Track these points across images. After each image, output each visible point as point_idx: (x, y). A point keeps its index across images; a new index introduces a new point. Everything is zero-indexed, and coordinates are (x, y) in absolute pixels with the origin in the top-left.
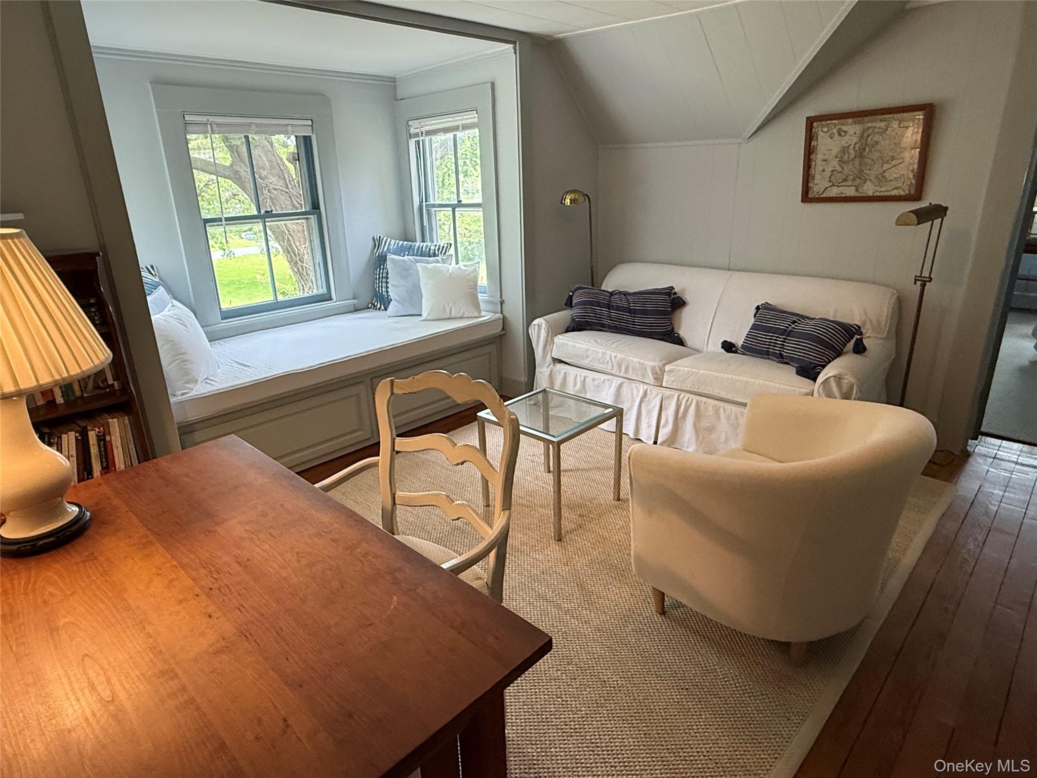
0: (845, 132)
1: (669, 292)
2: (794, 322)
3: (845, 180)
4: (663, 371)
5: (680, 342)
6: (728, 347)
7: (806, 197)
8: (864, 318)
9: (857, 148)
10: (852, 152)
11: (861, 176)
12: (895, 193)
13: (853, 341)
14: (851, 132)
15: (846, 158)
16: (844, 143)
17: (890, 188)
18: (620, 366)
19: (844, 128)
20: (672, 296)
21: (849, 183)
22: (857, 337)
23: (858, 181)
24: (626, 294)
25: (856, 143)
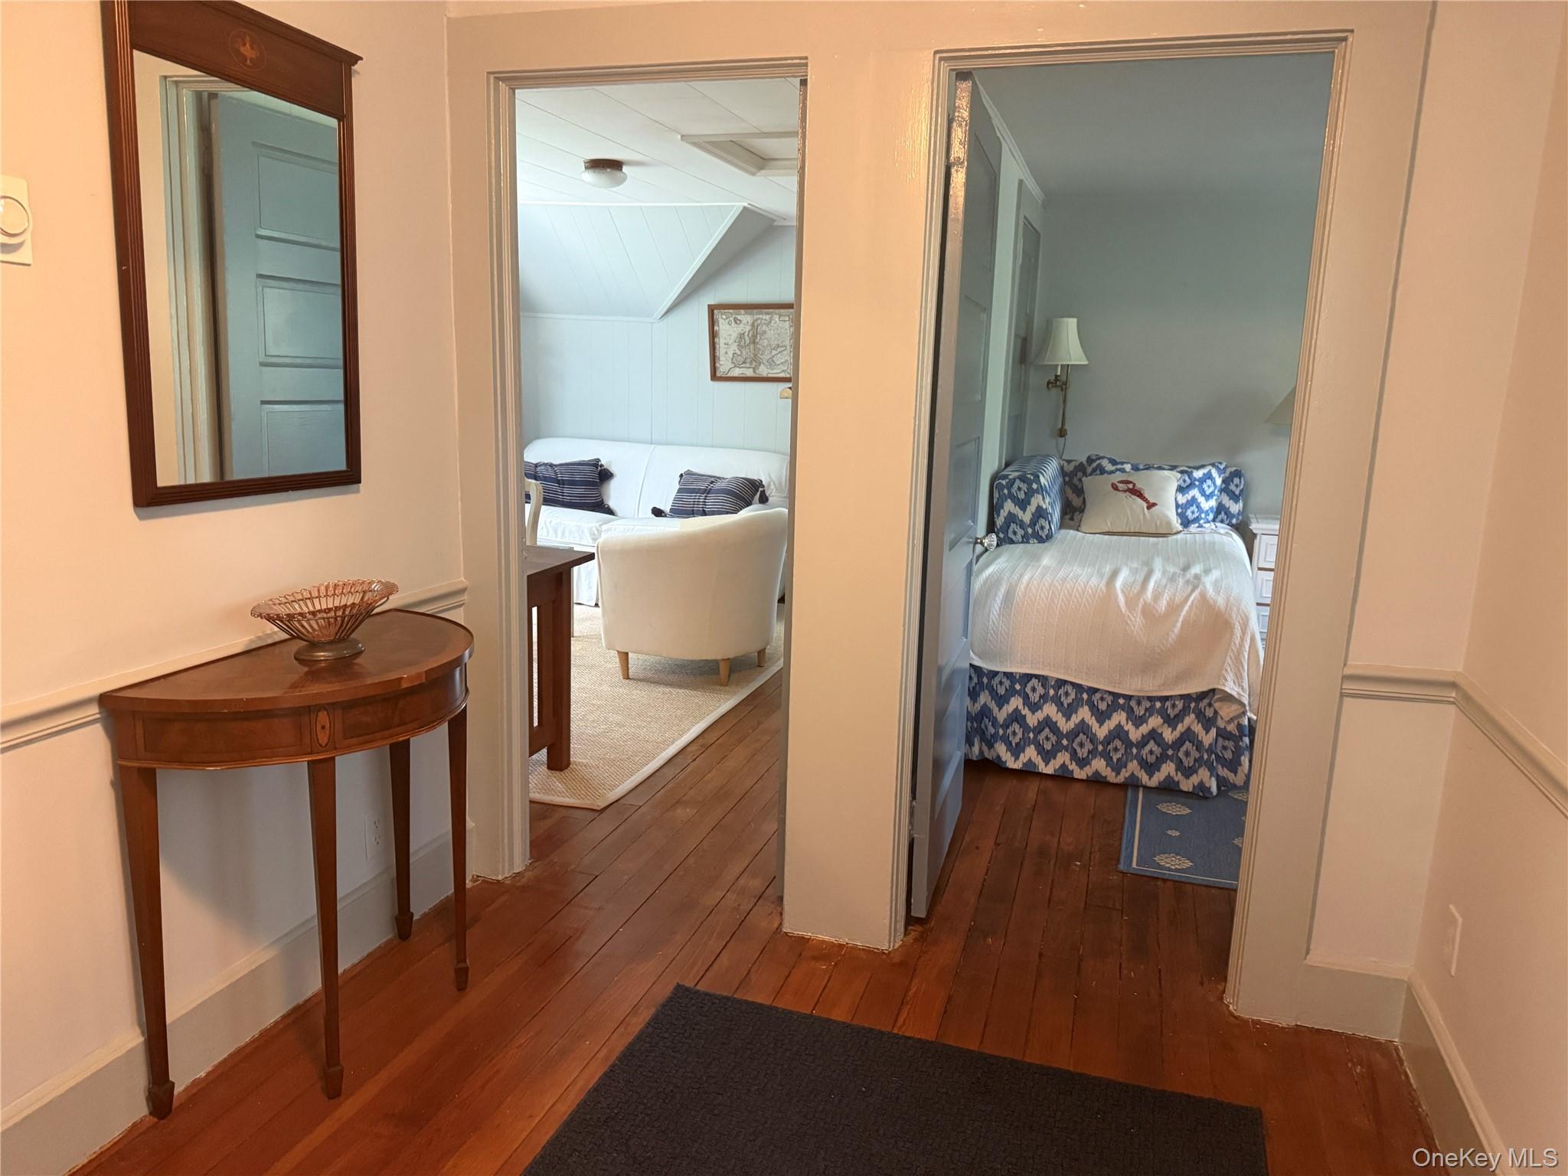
0: (740, 321)
1: (596, 463)
2: (712, 482)
3: (744, 363)
4: (600, 532)
5: (610, 512)
6: (657, 512)
7: (714, 377)
8: (769, 480)
9: (750, 335)
10: (747, 338)
11: (756, 360)
12: (782, 375)
13: (758, 494)
14: (744, 321)
15: (743, 343)
16: (740, 330)
17: (779, 371)
18: (556, 532)
19: (739, 317)
20: (599, 468)
21: (748, 365)
22: (761, 489)
23: (754, 364)
24: (551, 465)
25: (749, 332)
